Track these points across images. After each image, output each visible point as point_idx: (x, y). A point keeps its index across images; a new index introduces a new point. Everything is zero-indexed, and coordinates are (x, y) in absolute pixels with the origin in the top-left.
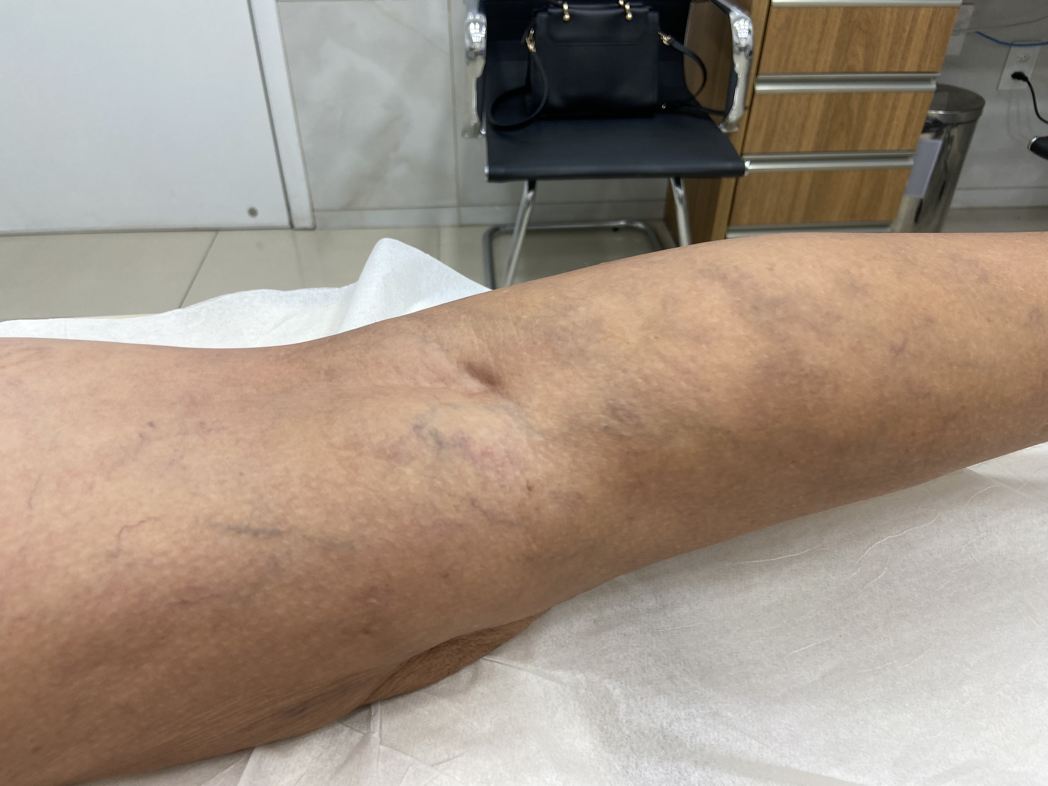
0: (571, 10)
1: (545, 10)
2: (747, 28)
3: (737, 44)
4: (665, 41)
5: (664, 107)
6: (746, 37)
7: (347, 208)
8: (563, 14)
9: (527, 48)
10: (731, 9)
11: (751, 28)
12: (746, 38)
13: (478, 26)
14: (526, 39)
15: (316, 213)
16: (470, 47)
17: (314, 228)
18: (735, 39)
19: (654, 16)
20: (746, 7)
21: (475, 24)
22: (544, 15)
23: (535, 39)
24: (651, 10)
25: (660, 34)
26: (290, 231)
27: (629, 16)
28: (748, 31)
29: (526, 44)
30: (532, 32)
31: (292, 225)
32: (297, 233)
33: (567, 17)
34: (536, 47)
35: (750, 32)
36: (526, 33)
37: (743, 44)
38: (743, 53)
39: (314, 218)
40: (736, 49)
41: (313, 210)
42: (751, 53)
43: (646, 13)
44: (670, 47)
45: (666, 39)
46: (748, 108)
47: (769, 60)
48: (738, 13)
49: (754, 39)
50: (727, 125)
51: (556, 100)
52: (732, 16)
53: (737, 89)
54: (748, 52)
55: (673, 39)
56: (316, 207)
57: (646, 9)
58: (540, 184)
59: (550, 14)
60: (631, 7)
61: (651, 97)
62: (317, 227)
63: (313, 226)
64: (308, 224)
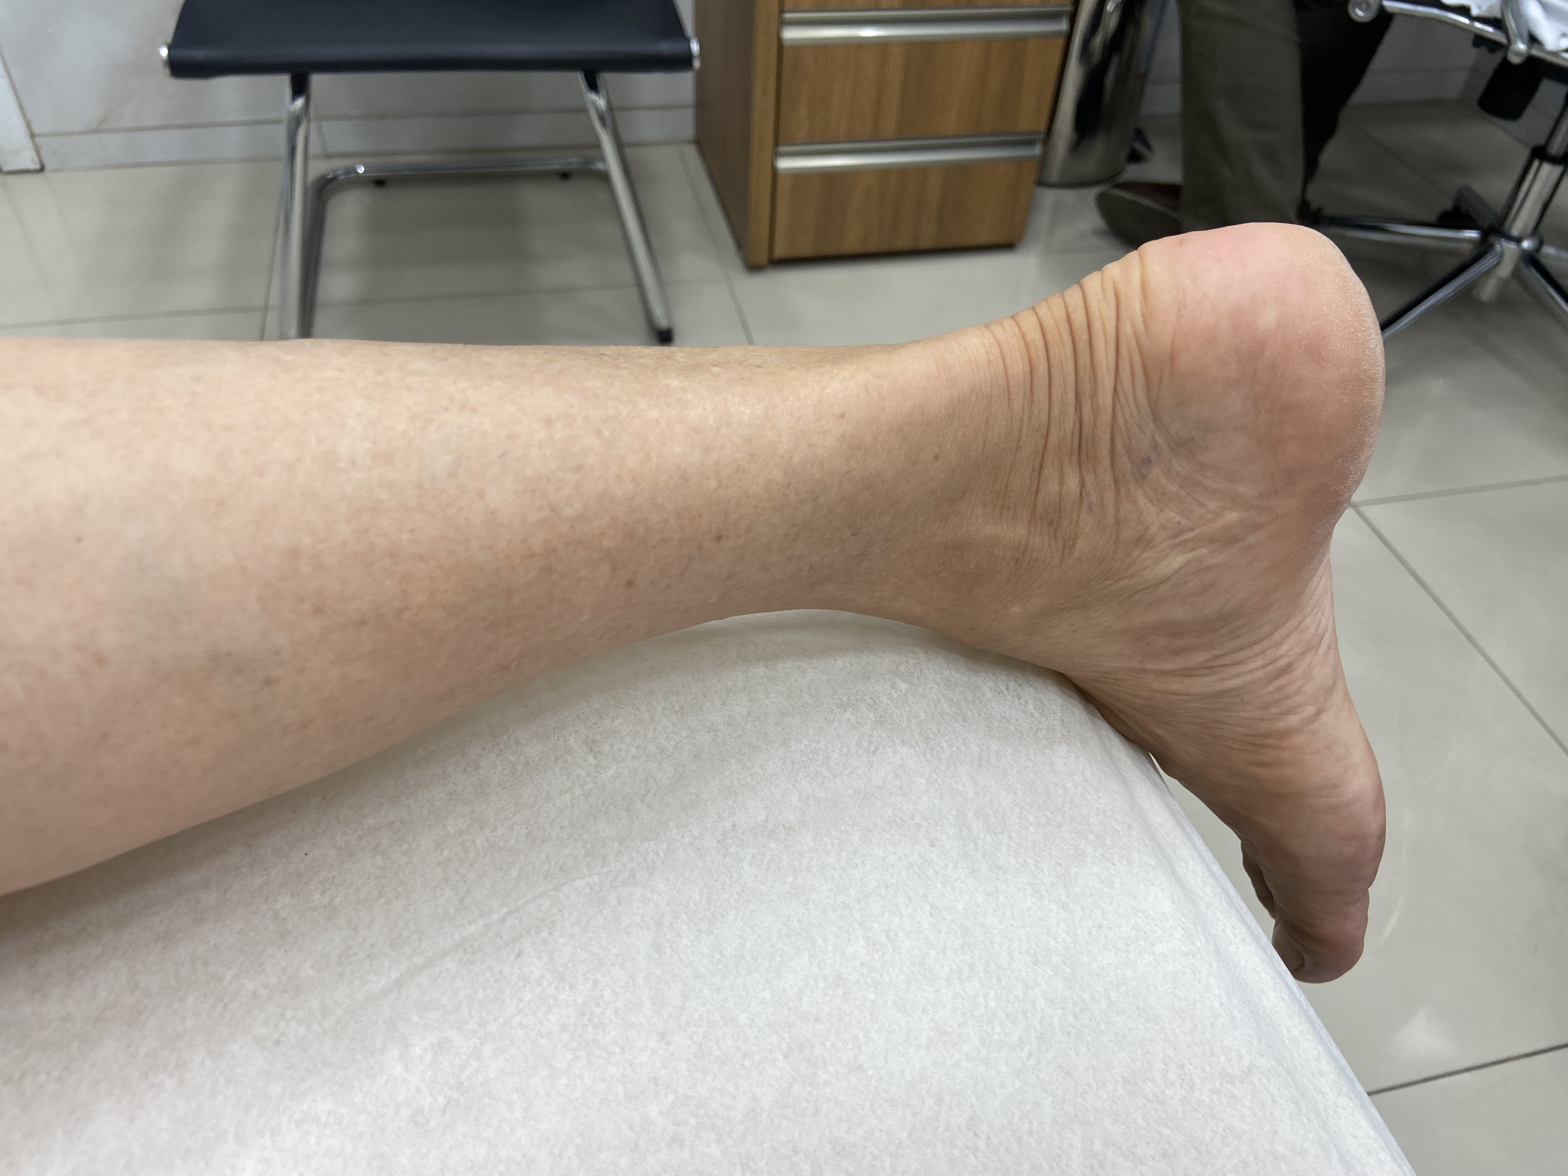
7: (99, 129)
15: (37, 140)
17: (42, 169)
32: (11, 180)
39: (37, 149)
41: (32, 134)
56: (37, 129)
62: (48, 167)
63: (38, 167)
64: (28, 160)
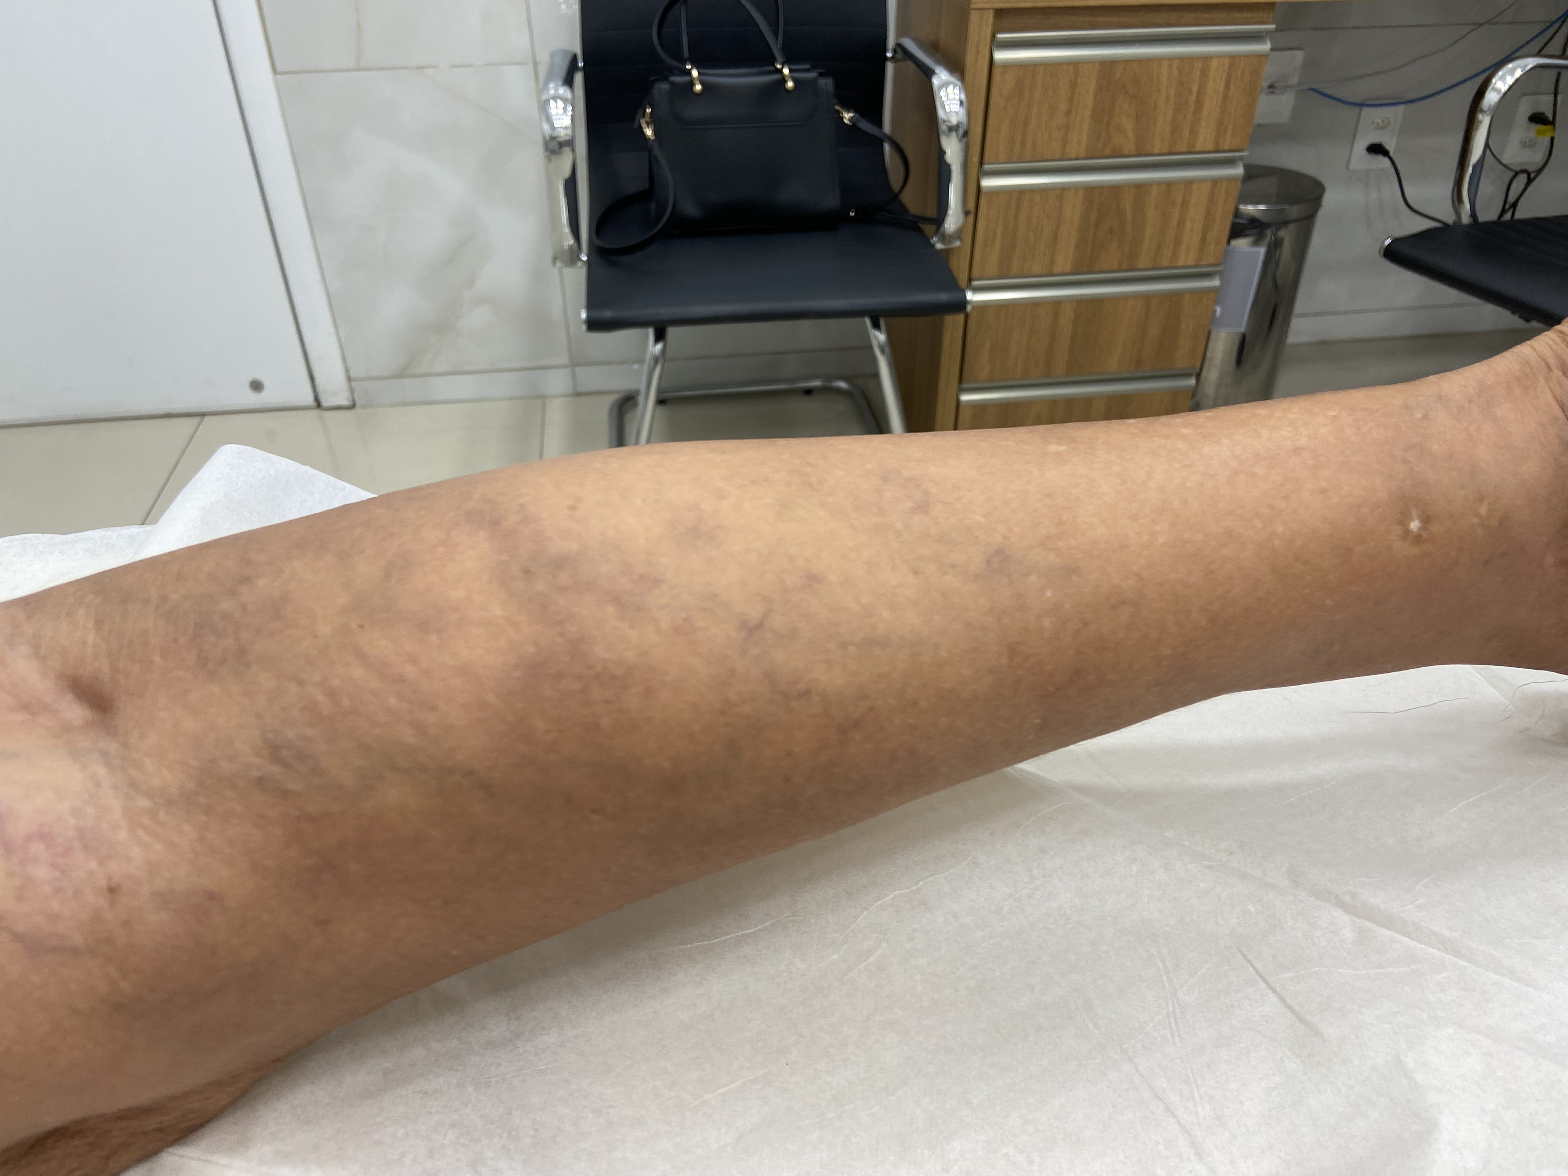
0: (704, 78)
1: (666, 79)
2: (957, 97)
3: (944, 121)
4: (846, 118)
5: (852, 214)
6: (957, 111)
7: (401, 374)
8: (692, 84)
9: (643, 134)
10: (936, 71)
11: (963, 97)
12: (957, 113)
13: (560, 104)
14: (641, 121)
15: (353, 383)
16: (550, 135)
17: (353, 406)
18: (941, 114)
19: (827, 83)
20: (957, 68)
21: (556, 102)
22: (664, 86)
23: (654, 122)
24: (821, 75)
25: (837, 108)
26: (317, 412)
27: (790, 84)
28: (959, 103)
29: (640, 128)
30: (649, 111)
31: (318, 405)
32: (328, 414)
33: (698, 87)
34: (655, 132)
35: (961, 103)
36: (640, 112)
37: (954, 120)
38: (954, 133)
39: (352, 390)
40: (943, 127)
41: (349, 379)
42: (966, 134)
43: (814, 80)
44: (854, 126)
45: (847, 116)
46: (972, 212)
47: (997, 141)
48: (945, 76)
49: (969, 114)
50: (944, 238)
51: (690, 208)
52: (935, 81)
53: (951, 185)
54: (961, 132)
55: (857, 116)
56: (353, 374)
57: (813, 75)
58: (672, 332)
59: (673, 84)
60: (791, 71)
61: (831, 201)
62: (357, 405)
63: (351, 403)
64: (343, 400)
